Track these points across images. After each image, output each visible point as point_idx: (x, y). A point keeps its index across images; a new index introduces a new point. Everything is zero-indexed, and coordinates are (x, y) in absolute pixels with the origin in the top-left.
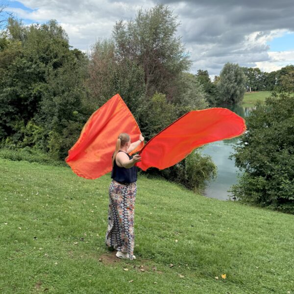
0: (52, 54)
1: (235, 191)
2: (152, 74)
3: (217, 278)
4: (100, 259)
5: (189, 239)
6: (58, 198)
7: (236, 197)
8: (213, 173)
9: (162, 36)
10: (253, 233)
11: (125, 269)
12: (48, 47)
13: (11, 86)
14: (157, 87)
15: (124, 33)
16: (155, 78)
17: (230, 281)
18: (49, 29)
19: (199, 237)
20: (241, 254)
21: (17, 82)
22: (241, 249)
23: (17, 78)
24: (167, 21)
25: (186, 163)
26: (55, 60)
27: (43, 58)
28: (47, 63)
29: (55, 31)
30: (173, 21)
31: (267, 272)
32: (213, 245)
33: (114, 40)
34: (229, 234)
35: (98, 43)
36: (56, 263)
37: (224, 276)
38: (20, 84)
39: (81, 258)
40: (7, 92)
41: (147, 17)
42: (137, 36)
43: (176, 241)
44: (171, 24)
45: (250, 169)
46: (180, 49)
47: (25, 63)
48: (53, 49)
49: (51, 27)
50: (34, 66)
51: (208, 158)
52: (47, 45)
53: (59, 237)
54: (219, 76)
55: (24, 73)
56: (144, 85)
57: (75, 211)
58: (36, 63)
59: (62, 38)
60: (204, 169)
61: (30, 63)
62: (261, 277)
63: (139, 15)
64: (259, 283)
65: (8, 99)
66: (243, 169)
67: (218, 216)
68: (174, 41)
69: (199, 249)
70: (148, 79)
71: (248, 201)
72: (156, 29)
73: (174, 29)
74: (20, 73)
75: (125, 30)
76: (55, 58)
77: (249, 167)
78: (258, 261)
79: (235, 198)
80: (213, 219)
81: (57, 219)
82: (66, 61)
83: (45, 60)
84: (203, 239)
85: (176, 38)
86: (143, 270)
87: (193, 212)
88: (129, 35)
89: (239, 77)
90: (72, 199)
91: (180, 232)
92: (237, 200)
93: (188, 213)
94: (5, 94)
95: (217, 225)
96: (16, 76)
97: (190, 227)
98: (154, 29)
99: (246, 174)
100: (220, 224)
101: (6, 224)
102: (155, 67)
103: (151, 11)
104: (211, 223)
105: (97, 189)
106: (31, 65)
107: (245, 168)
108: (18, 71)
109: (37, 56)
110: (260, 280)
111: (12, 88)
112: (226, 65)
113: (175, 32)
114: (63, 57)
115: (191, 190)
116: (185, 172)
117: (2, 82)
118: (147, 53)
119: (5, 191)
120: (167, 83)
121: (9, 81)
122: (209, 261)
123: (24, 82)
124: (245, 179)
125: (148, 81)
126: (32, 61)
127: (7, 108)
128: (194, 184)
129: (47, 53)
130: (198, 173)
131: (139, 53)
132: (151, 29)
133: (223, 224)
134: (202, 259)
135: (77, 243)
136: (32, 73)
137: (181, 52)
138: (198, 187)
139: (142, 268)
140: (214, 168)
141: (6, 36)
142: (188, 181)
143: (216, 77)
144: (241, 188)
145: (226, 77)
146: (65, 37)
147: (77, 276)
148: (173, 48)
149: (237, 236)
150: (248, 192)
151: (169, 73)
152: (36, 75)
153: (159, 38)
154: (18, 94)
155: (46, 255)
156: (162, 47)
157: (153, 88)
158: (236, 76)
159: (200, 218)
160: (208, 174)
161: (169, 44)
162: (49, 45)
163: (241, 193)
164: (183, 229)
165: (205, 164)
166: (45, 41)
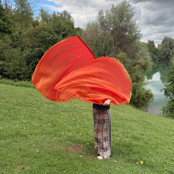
0: (62, 29)
1: (164, 110)
2: (119, 41)
3: (138, 163)
7: (164, 113)
8: (152, 99)
9: (125, 19)
10: (168, 135)
11: (80, 156)
13: (38, 47)
14: (121, 49)
15: (103, 17)
16: (121, 43)
18: (63, 16)
19: (134, 136)
20: (157, 148)
21: (42, 45)
22: (158, 144)
23: (42, 43)
24: (128, 11)
25: (136, 93)
26: (63, 33)
27: (57, 31)
28: (59, 34)
30: (133, 10)
32: (141, 142)
33: (97, 21)
34: (153, 135)
35: (90, 23)
37: (142, 162)
38: (44, 46)
40: (36, 50)
41: (116, 9)
42: (111, 19)
43: (118, 138)
44: (131, 12)
45: (173, 97)
46: (136, 27)
47: (46, 34)
48: (63, 26)
49: (64, 14)
50: (51, 36)
51: (149, 90)
52: (59, 24)
53: (46, 134)
54: (160, 44)
55: (46, 40)
56: (114, 47)
58: (52, 34)
60: (146, 97)
61: (49, 34)
63: (113, 7)
65: (37, 55)
66: (169, 97)
67: (149, 124)
68: (133, 22)
70: (117, 44)
71: (171, 116)
73: (132, 15)
74: (44, 40)
75: (104, 15)
76: (64, 31)
77: (172, 96)
78: (166, 153)
79: (163, 114)
80: (145, 125)
82: (69, 33)
83: (58, 33)
84: (135, 138)
85: (134, 20)
87: (135, 121)
88: (107, 18)
89: (172, 45)
92: (165, 115)
93: (131, 121)
94: (35, 52)
95: (147, 129)
96: (41, 42)
97: (130, 130)
98: (121, 14)
99: (170, 100)
100: (149, 128)
101: (17, 125)
102: (121, 37)
103: (120, 4)
104: (144, 128)
105: (82, 106)
106: (50, 35)
107: (170, 96)
108: (42, 38)
109: (54, 30)
111: (39, 48)
112: (165, 38)
113: (133, 17)
114: (68, 30)
115: (139, 108)
116: (136, 98)
117: (34, 45)
118: (116, 29)
119: (26, 106)
120: (128, 46)
121: (37, 44)
123: (46, 45)
124: (169, 102)
126: (50, 33)
127: (36, 59)
128: (141, 105)
129: (59, 28)
130: (143, 99)
131: (112, 29)
132: (119, 15)
133: (151, 129)
135: (56, 138)
136: (50, 40)
137: (136, 28)
138: (143, 107)
139: (91, 155)
140: (153, 96)
142: (137, 103)
143: (159, 45)
144: (167, 108)
145: (165, 45)
148: (132, 27)
149: (158, 136)
150: (171, 110)
151: (129, 41)
152: (53, 41)
153: (124, 20)
154: (42, 52)
156: (126, 26)
157: (119, 49)
158: (170, 44)
159: (138, 125)
160: (149, 100)
161: (129, 24)
162: (60, 24)
163: (167, 111)
164: (125, 131)
165: (148, 94)
166: (58, 21)
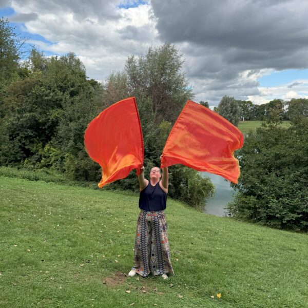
0: (69, 84)
1: (230, 208)
2: (160, 104)
3: (213, 297)
4: (104, 282)
5: (189, 257)
6: (69, 218)
7: (231, 213)
8: (212, 192)
9: (168, 71)
10: (245, 250)
11: (127, 291)
12: (66, 77)
13: (30, 111)
14: (164, 116)
15: (135, 67)
16: (163, 108)
17: (224, 300)
18: (68, 61)
19: (198, 254)
20: (235, 271)
21: (36, 108)
22: (235, 266)
23: (36, 105)
24: (173, 59)
25: (189, 183)
26: (72, 89)
27: (61, 87)
28: (64, 92)
29: (74, 63)
30: (179, 59)
31: (258, 289)
32: (210, 263)
33: (126, 73)
34: (224, 251)
35: (112, 75)
36: (61, 288)
37: (219, 296)
38: (39, 110)
39: (85, 281)
40: (26, 117)
41: (156, 54)
42: (147, 70)
43: (177, 260)
44: (177, 61)
45: (243, 189)
46: (184, 84)
47: (44, 91)
48: (70, 79)
49: (70, 59)
50: (52, 94)
51: (207, 179)
52: (65, 75)
53: (66, 259)
54: (217, 107)
55: (43, 100)
56: (152, 114)
57: (84, 231)
58: (54, 91)
59: (80, 69)
60: (204, 189)
61: (49, 91)
62: (252, 294)
63: (149, 52)
64: (250, 301)
65: (27, 124)
66: (237, 190)
67: (215, 233)
68: (179, 76)
69: (198, 268)
70: (157, 108)
71: (241, 218)
72: (164, 65)
73: (179, 66)
74: (39, 100)
75: (136, 64)
76: (72, 87)
77: (242, 187)
78: (249, 279)
79: (230, 215)
80: (211, 236)
81: (66, 240)
82: (82, 90)
83: (63, 89)
84: (201, 257)
85: (181, 74)
86: (144, 291)
87: (194, 229)
88: (140, 69)
89: (234, 108)
90: (82, 219)
91: (181, 251)
92: (232, 216)
93: (188, 230)
94: (25, 119)
95: (214, 242)
96: (35, 103)
97: (190, 245)
98: (162, 65)
99: (240, 194)
100: (216, 241)
101: (16, 246)
102: (163, 98)
103: (160, 49)
104: (210, 240)
106: (50, 93)
107: (239, 188)
108: (37, 98)
109: (56, 85)
110: (251, 298)
111: (31, 114)
112: (224, 98)
113: (180, 68)
114: (80, 86)
115: (193, 207)
116: (188, 191)
117: (22, 107)
118: (156, 85)
119: (19, 211)
120: (173, 112)
121: (29, 107)
122: (206, 280)
123: (42, 108)
124: (239, 198)
125: (156, 110)
126: (50, 89)
127: (26, 131)
128: (195, 202)
129: (65, 82)
130: (199, 192)
131: (148, 85)
132: (159, 64)
133: (220, 241)
134: (199, 278)
135: (83, 265)
136: (50, 100)
137: (185, 86)
138: (198, 204)
139: (144, 289)
140: (213, 187)
141: (28, 66)
142: (190, 199)
143: (215, 108)
144: (235, 205)
145: (224, 108)
146: (82, 68)
147: (80, 300)
148: (179, 82)
149: (231, 253)
150: (242, 209)
151: (175, 104)
152: (54, 102)
153: (166, 73)
154: (37, 119)
155: (51, 278)
156: (169, 81)
157: (160, 116)
158: (232, 107)
159: (199, 235)
160: (207, 193)
161: (175, 79)
162: (67, 75)
163: (235, 210)
164: (184, 247)
165: (205, 185)
166: (63, 71)
